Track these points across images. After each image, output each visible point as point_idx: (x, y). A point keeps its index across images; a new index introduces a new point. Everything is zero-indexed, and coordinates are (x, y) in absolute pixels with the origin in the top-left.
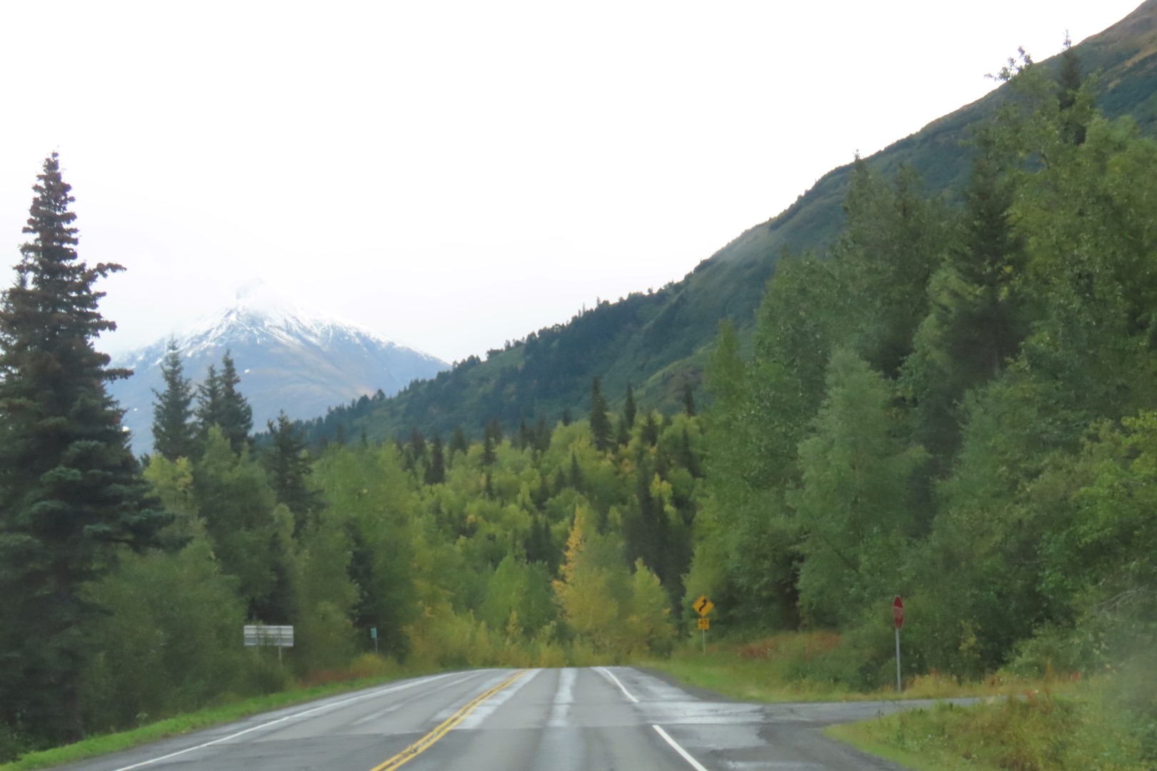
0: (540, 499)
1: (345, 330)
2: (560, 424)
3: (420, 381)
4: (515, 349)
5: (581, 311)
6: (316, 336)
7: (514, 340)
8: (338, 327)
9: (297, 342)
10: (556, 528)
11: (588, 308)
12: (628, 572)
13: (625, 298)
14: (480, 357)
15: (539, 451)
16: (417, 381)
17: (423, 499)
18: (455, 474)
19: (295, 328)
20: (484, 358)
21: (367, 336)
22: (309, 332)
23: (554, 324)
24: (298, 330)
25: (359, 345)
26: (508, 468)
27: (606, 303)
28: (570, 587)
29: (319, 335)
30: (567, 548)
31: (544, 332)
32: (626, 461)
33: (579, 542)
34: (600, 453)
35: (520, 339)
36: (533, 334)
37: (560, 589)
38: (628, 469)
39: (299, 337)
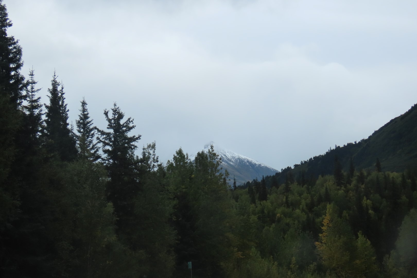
0: (310, 207)
1: (243, 160)
2: (320, 176)
3: (269, 176)
4: (304, 164)
5: (330, 150)
6: (233, 162)
7: (304, 161)
8: (241, 159)
9: (226, 164)
10: (318, 220)
11: (332, 149)
12: (354, 238)
13: (346, 145)
14: (291, 167)
15: (310, 187)
16: (268, 176)
17: (257, 207)
18: (272, 197)
19: (225, 159)
20: (293, 168)
21: (251, 162)
22: (230, 161)
23: (319, 155)
24: (226, 160)
25: (248, 165)
26: (296, 194)
27: (339, 147)
28: (324, 245)
29: (234, 162)
30: (323, 225)
31: (315, 158)
32: (350, 192)
33: (329, 222)
34: (338, 187)
35: (306, 160)
36: (311, 159)
37: (319, 246)
38: (351, 195)
39: (227, 162)
